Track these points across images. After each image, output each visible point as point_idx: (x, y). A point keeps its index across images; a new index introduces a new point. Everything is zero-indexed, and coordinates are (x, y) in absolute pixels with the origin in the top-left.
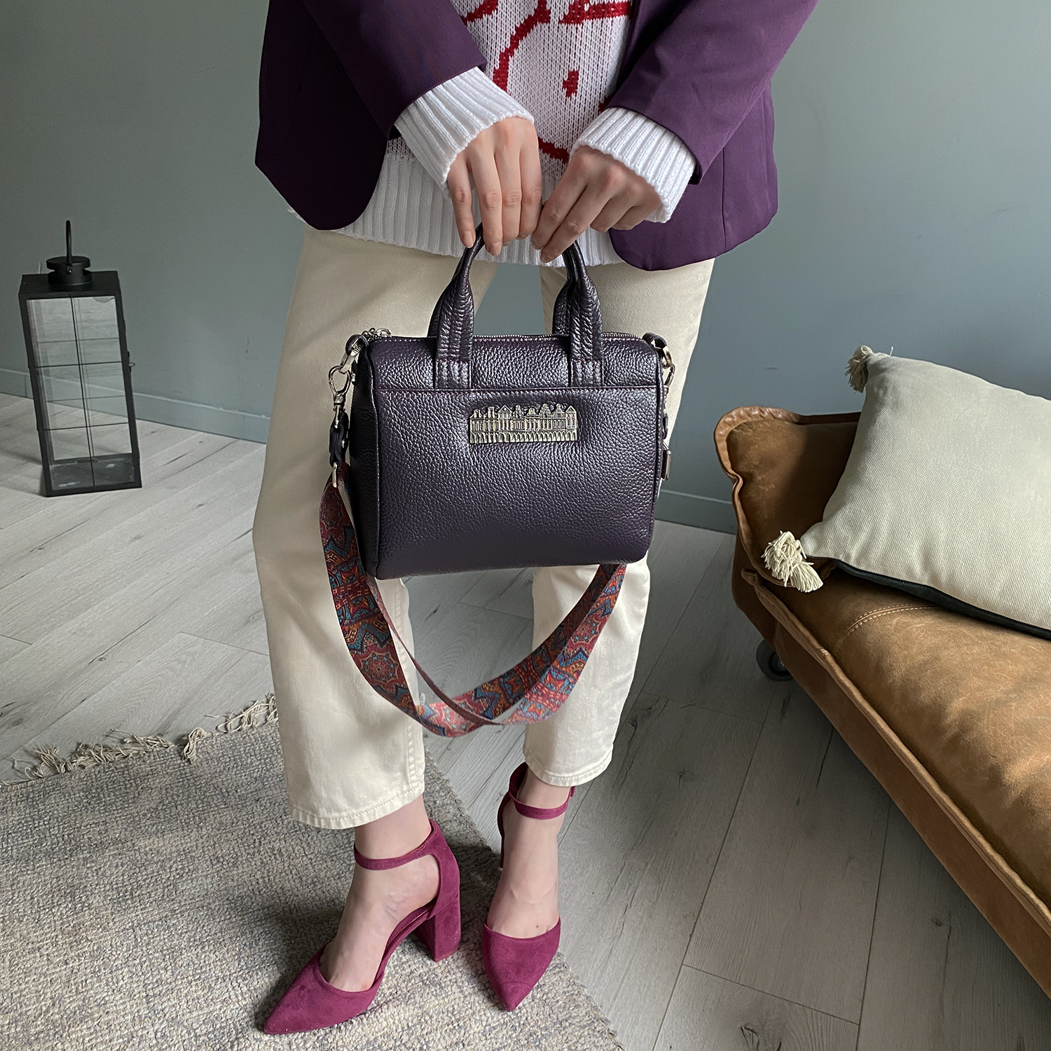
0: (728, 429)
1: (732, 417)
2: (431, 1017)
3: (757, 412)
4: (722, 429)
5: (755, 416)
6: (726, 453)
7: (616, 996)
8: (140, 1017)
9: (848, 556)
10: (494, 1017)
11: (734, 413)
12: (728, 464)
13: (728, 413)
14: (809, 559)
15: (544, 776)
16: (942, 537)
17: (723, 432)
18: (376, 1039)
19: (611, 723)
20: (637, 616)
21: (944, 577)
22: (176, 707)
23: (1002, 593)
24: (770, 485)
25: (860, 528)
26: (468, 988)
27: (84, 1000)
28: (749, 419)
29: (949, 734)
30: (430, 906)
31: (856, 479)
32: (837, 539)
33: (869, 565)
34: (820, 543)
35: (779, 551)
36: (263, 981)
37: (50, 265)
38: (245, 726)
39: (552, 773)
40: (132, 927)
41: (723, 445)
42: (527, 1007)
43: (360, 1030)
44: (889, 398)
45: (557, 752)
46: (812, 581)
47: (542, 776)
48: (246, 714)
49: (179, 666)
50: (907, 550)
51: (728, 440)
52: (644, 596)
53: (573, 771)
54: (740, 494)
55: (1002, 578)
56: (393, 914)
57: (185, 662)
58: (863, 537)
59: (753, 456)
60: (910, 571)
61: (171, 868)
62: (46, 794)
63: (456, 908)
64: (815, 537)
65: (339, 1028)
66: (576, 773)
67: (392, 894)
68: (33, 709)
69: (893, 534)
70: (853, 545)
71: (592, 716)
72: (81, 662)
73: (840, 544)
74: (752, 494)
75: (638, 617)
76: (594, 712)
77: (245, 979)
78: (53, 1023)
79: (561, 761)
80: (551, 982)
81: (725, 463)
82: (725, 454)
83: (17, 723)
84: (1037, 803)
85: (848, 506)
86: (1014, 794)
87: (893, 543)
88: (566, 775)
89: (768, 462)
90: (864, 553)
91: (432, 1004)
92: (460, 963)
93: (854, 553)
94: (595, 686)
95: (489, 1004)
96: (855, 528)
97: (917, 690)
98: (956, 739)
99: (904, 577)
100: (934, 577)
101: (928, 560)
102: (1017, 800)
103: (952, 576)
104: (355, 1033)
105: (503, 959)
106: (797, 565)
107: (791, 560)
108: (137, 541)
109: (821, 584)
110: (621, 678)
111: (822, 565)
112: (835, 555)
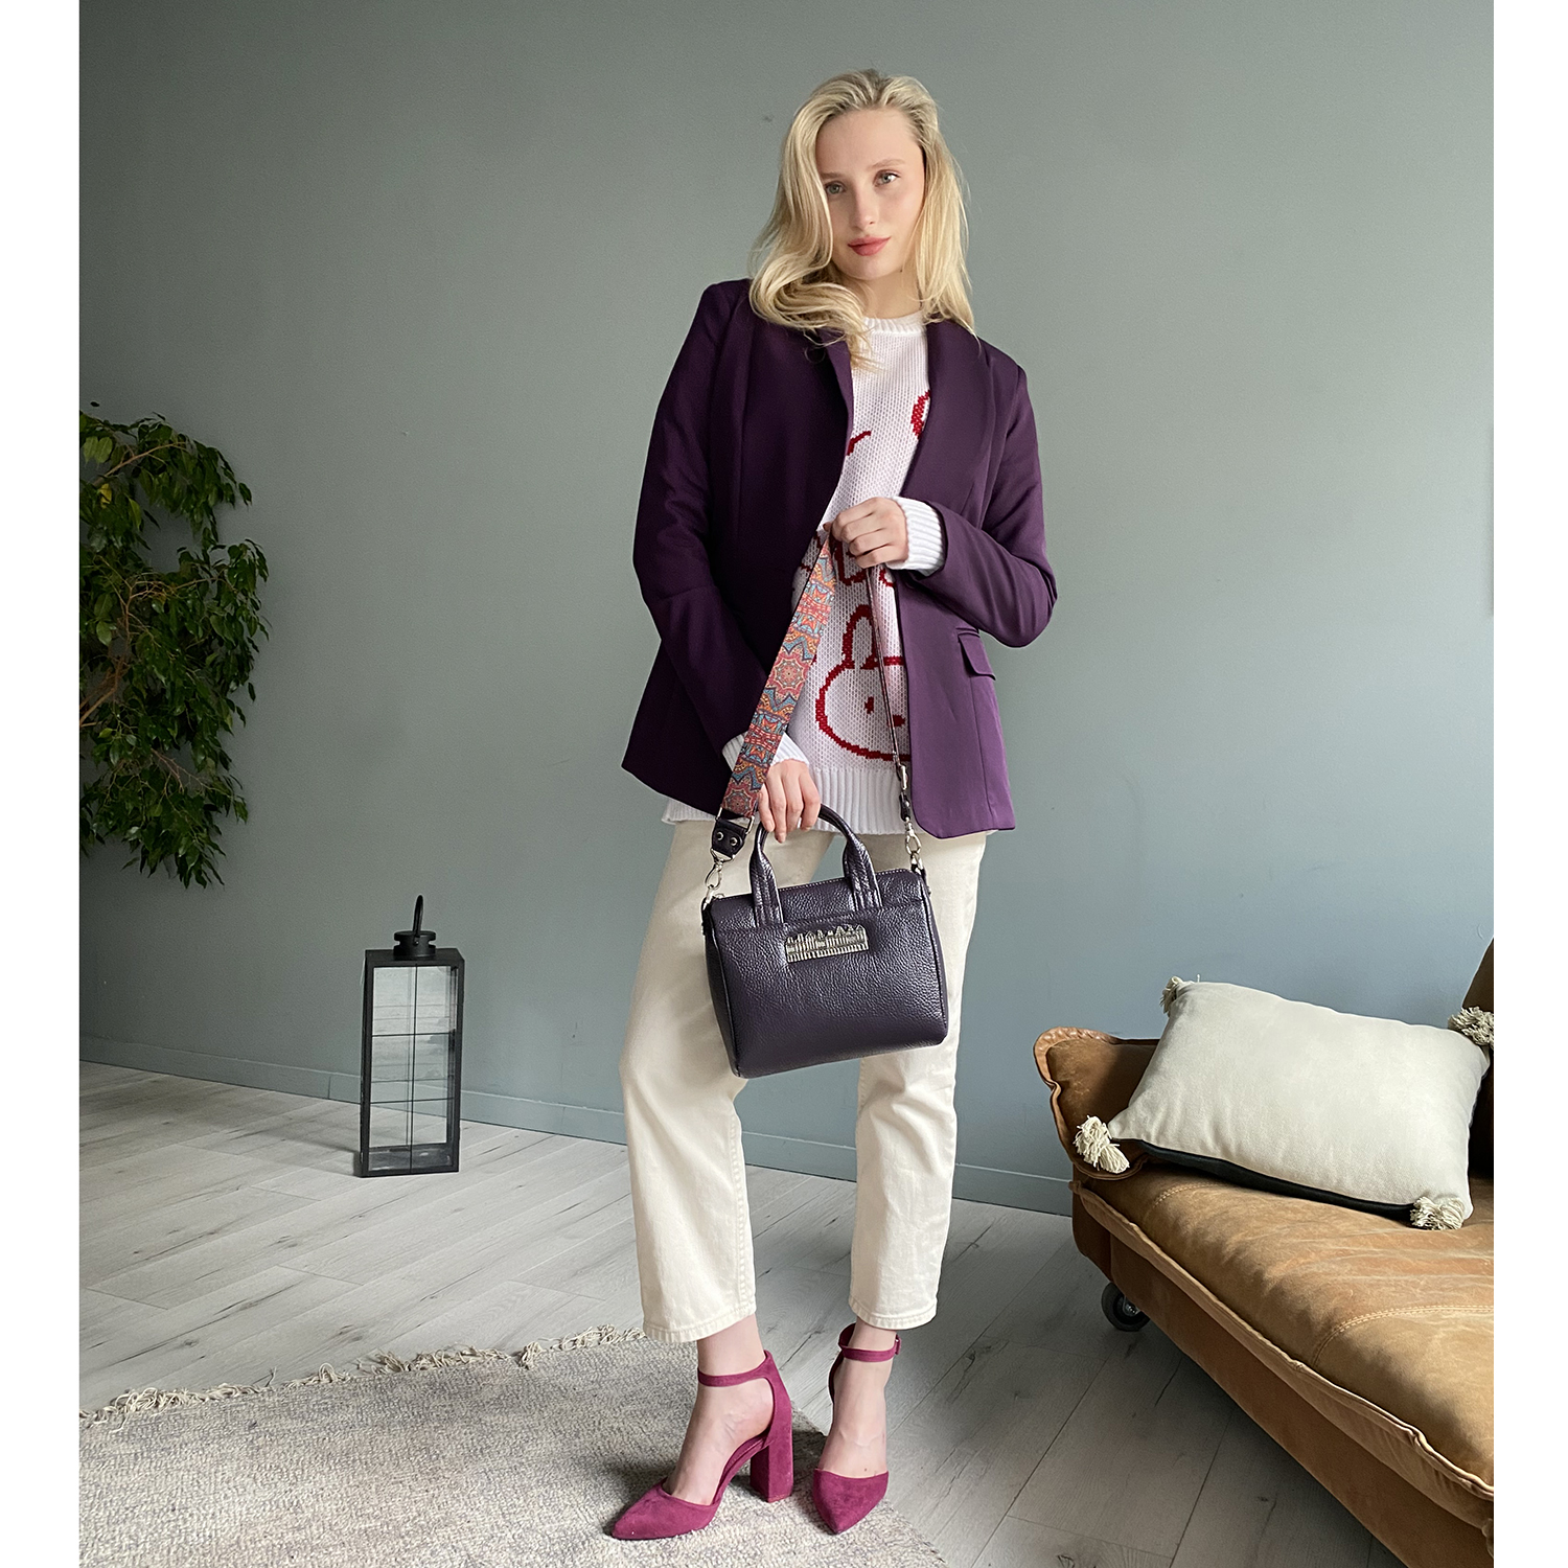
0: (1048, 1046)
1: (1051, 1035)
2: (765, 1536)
3: (1075, 1033)
4: (1041, 1045)
5: (1074, 1036)
6: (1046, 1066)
7: (940, 1532)
8: (498, 1526)
9: (1148, 1136)
10: (825, 1538)
11: (1052, 1032)
12: (1047, 1076)
13: (1047, 1032)
14: (1113, 1141)
15: (871, 1319)
16: (1228, 1111)
17: (1042, 1048)
18: (714, 1547)
19: (933, 1269)
20: (947, 1156)
21: (1233, 1149)
22: (510, 1333)
23: (1284, 1159)
24: (1083, 1089)
25: (1157, 1108)
26: (799, 1519)
27: (446, 1514)
28: (1068, 1038)
29: (1227, 1259)
30: (764, 1435)
31: (1155, 1070)
32: (1138, 1121)
33: (1167, 1143)
34: (1124, 1126)
35: (1087, 1133)
36: (609, 1507)
37: (397, 937)
38: (579, 1346)
39: (877, 1315)
40: (485, 1472)
41: (1042, 1059)
42: (853, 1534)
43: (699, 1539)
44: (1187, 1008)
45: (881, 1290)
46: (1119, 1163)
47: (869, 1319)
48: (579, 1338)
49: (510, 1305)
50: (1199, 1125)
51: (1047, 1055)
52: (951, 1137)
53: (897, 1313)
54: (1059, 1099)
55: (1283, 1145)
56: (732, 1434)
57: (515, 1301)
58: (1160, 1116)
59: (1069, 1065)
60: (1203, 1145)
61: (516, 1436)
62: (393, 1386)
63: (788, 1444)
64: (1120, 1122)
65: (681, 1538)
66: (900, 1315)
67: (732, 1413)
68: (371, 1330)
69: (1185, 1111)
70: (1151, 1122)
71: (912, 1254)
72: (413, 1299)
73: (1140, 1125)
74: (1068, 1098)
75: (949, 1157)
76: (915, 1250)
77: (591, 1506)
78: (421, 1527)
79: (886, 1302)
80: (878, 1518)
81: (1044, 1073)
82: (1044, 1067)
83: (357, 1339)
84: (1286, 1287)
85: (1147, 1091)
86: (1270, 1286)
87: (1186, 1121)
88: (891, 1316)
89: (1083, 1070)
90: (1162, 1132)
91: (766, 1527)
92: (792, 1504)
93: (1153, 1133)
94: (913, 1223)
95: (819, 1531)
96: (1152, 1108)
97: (1205, 1233)
98: (1232, 1260)
99: (1199, 1152)
100: (1225, 1150)
101: (1218, 1136)
102: (1273, 1289)
103: (1239, 1147)
104: (693, 1541)
105: (831, 1493)
106: (1104, 1147)
107: (1099, 1142)
108: (458, 1213)
109: (1127, 1165)
110: (937, 1218)
111: (1127, 1146)
112: (1138, 1136)
